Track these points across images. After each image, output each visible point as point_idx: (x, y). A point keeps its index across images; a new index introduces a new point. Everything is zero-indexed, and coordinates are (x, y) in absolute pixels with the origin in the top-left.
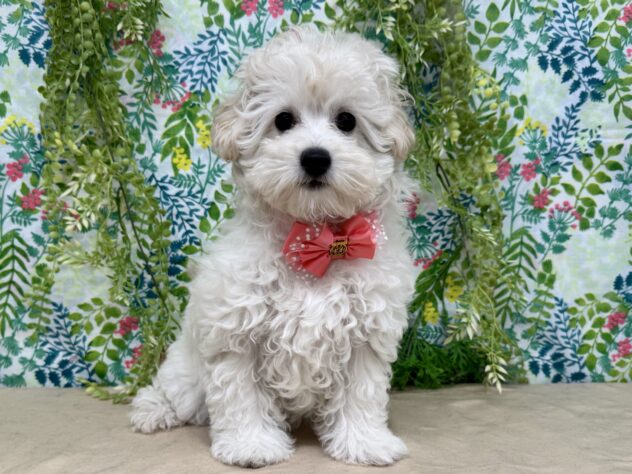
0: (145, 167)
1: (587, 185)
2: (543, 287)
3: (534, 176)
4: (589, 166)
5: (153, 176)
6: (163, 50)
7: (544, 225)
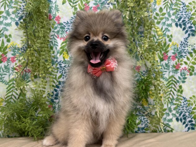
0: (55, 58)
1: (191, 62)
2: (179, 94)
3: (175, 59)
4: (192, 56)
5: (57, 61)
6: (60, 22)
7: (179, 74)
